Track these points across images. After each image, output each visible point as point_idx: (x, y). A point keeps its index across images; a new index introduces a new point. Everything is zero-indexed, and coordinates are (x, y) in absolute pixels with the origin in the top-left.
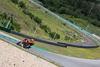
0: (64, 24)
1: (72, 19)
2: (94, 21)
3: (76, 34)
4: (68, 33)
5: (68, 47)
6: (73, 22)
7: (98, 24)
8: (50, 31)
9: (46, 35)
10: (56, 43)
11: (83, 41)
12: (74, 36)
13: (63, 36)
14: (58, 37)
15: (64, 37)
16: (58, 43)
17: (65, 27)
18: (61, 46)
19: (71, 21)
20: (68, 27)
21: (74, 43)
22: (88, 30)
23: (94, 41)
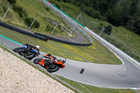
0: (47, 9)
1: (59, 3)
2: (89, 9)
3: (62, 25)
4: (51, 21)
5: (48, 41)
6: (59, 8)
7: (93, 14)
8: (26, 16)
9: (20, 20)
10: (33, 33)
11: (70, 35)
12: (59, 26)
13: (43, 25)
14: (37, 25)
15: (45, 26)
16: (36, 33)
17: (48, 13)
18: (40, 39)
19: (57, 6)
20: (52, 14)
21: (57, 36)
22: (80, 21)
23: (85, 37)
